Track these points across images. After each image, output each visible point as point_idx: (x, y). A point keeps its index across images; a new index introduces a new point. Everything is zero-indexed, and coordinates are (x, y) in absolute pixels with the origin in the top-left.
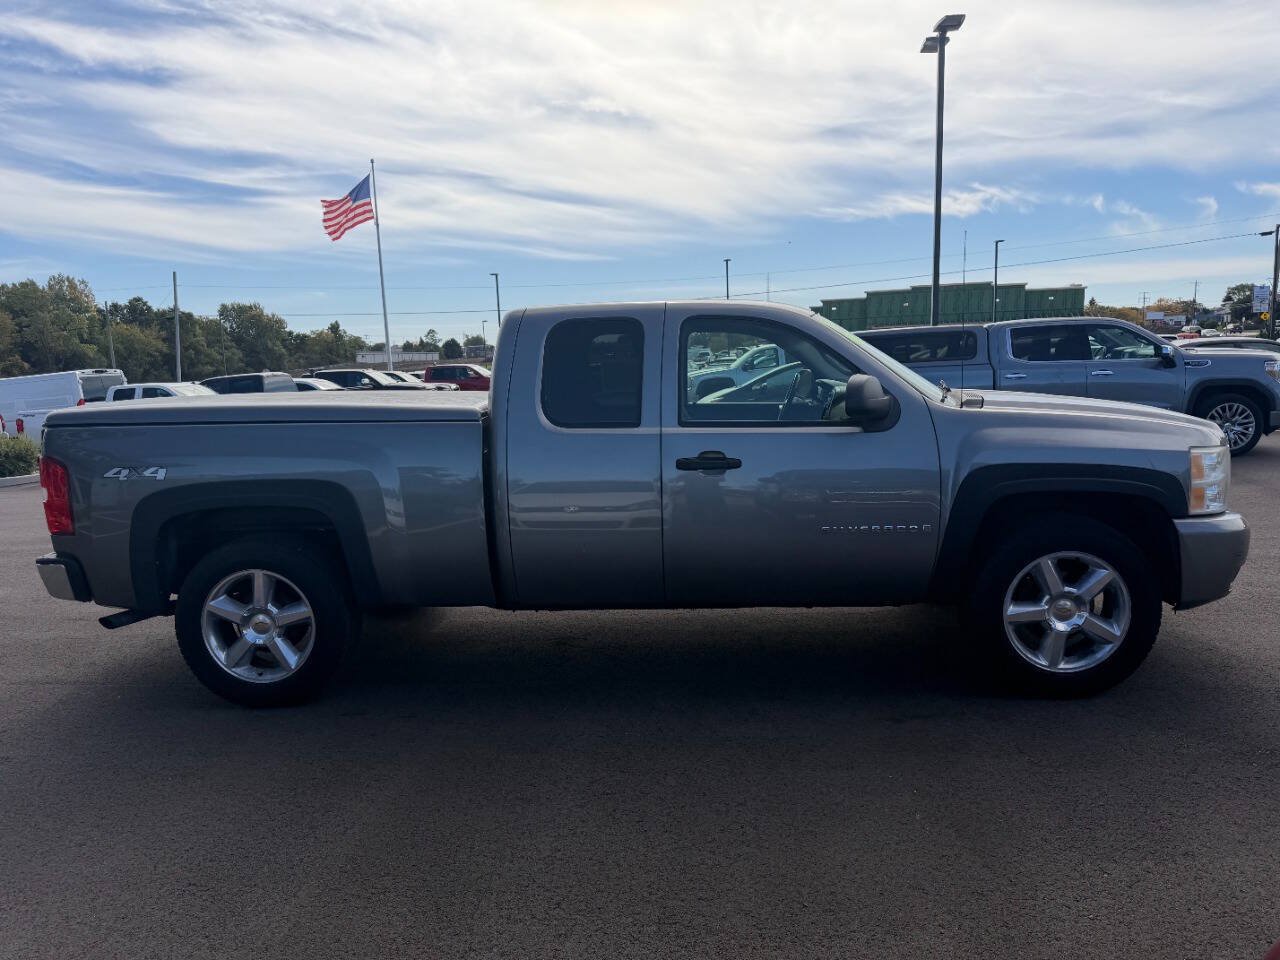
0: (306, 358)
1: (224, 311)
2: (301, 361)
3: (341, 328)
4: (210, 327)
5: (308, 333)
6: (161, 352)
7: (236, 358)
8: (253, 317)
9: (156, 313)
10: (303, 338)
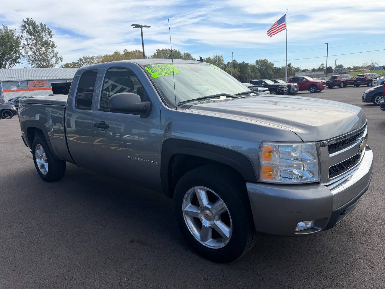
0: (279, 75)
1: (257, 62)
2: (278, 76)
3: (291, 65)
4: (253, 67)
5: (281, 67)
6: (238, 75)
7: (258, 76)
8: (265, 63)
9: (239, 64)
10: (279, 69)
